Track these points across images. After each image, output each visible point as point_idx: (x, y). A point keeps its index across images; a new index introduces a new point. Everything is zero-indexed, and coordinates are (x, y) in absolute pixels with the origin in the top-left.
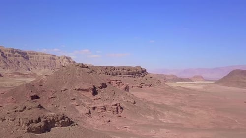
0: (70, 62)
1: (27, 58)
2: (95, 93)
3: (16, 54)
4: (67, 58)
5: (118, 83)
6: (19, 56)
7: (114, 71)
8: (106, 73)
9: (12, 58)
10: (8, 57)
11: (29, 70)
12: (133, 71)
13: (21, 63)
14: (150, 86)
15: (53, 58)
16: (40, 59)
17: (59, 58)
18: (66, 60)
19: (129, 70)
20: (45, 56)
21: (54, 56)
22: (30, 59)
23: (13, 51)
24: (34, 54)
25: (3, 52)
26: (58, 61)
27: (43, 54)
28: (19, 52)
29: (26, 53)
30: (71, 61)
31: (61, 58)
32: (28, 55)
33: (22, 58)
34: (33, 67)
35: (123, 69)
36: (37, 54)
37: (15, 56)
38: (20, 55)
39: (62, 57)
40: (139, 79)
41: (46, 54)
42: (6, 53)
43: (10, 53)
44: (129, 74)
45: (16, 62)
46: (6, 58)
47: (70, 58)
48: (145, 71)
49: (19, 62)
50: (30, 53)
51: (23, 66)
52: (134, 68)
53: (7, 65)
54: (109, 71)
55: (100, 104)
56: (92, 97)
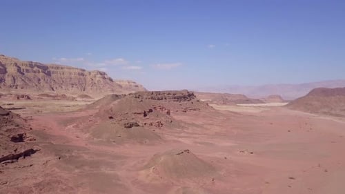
0: (104, 78)
1: (49, 74)
2: (145, 115)
3: (35, 69)
4: (101, 74)
5: (162, 108)
6: (39, 72)
7: (160, 96)
8: (152, 98)
9: (30, 75)
10: (26, 74)
11: (53, 90)
12: (178, 95)
13: (42, 81)
14: (195, 110)
15: (82, 73)
16: (66, 76)
17: (90, 73)
18: (99, 75)
19: (174, 95)
20: (71, 71)
21: (84, 70)
22: (53, 75)
23: (31, 65)
24: (58, 68)
25: (19, 67)
26: (89, 78)
27: (69, 68)
28: (38, 67)
29: (48, 68)
30: (106, 76)
31: (92, 74)
32: (50, 69)
33: (43, 74)
34: (57, 86)
35: (169, 94)
36: (62, 68)
37: (34, 72)
38: (40, 70)
39: (94, 72)
40: (185, 103)
41: (73, 68)
42: (22, 68)
43: (28, 68)
44: (175, 98)
45: (36, 79)
46: (23, 74)
47: (104, 74)
48: (193, 94)
49: (39, 80)
50: (52, 68)
51: (45, 85)
52: (180, 92)
53: (27, 84)
54: (154, 96)
55: (149, 122)
56: (144, 118)
